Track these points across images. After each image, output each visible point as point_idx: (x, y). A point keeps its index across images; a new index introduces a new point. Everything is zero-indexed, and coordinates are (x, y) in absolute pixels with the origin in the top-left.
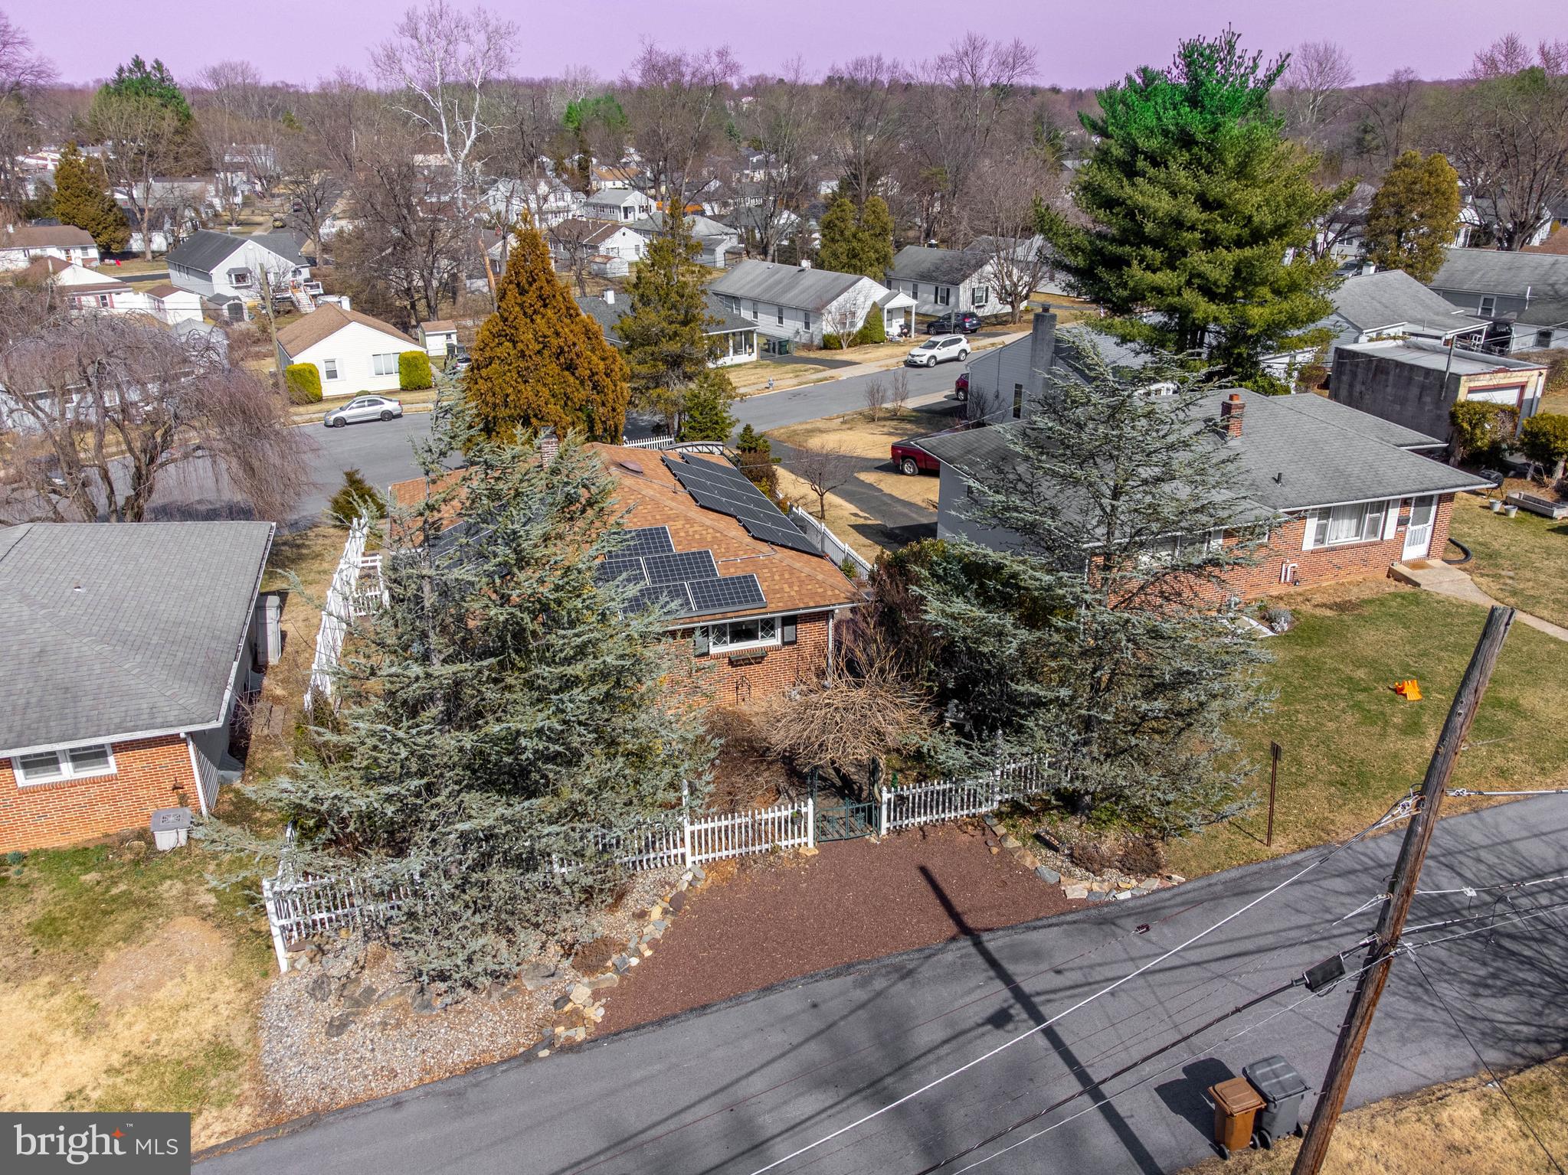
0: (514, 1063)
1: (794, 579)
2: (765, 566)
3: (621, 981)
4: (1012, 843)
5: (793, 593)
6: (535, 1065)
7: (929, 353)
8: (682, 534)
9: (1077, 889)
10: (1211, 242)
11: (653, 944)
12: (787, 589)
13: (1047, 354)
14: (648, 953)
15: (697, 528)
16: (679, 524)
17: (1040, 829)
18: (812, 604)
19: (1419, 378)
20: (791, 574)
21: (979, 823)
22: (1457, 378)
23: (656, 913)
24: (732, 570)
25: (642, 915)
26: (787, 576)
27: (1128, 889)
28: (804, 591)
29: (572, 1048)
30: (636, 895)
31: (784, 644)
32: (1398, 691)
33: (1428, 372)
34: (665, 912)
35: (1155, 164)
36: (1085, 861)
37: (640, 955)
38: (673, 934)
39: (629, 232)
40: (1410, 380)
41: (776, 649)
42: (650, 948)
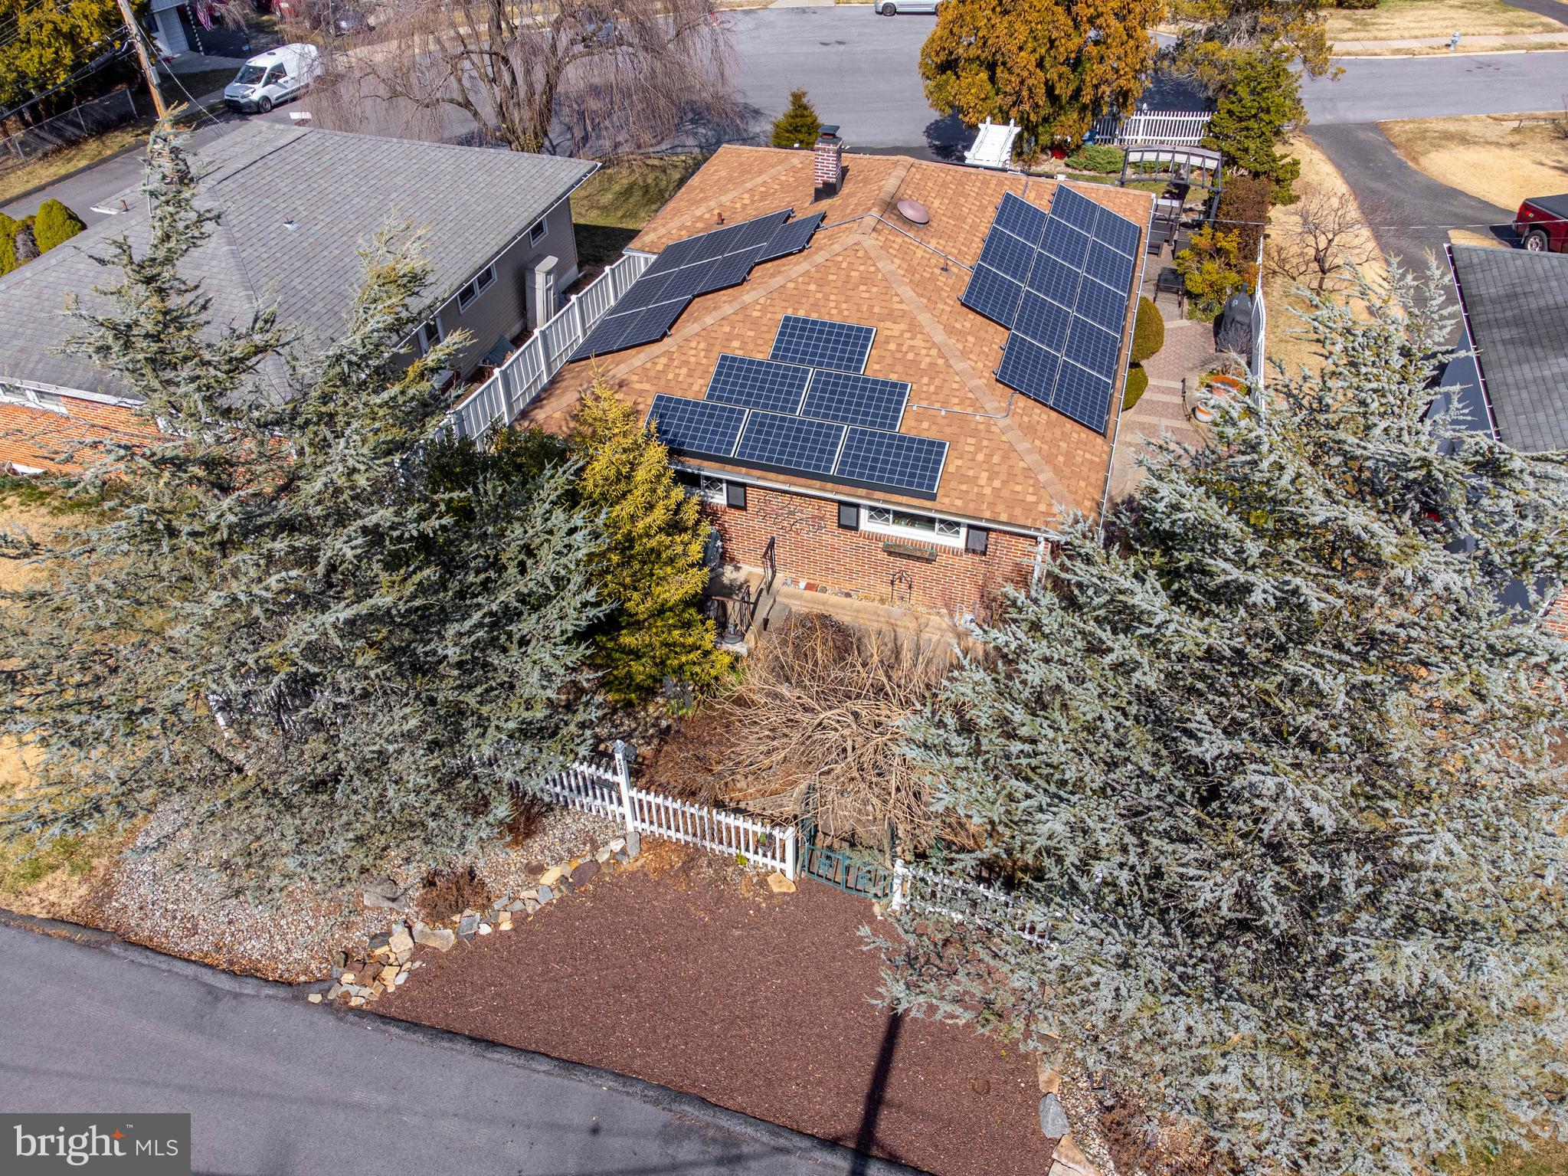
0: (282, 992)
1: (1004, 469)
2: (975, 433)
3: (455, 947)
5: (987, 491)
6: (298, 1008)
8: (892, 346)
11: (519, 919)
12: (983, 482)
14: (506, 926)
15: (918, 342)
16: (897, 329)
18: (1004, 517)
20: (1005, 458)
23: (551, 876)
24: (925, 425)
25: (537, 870)
26: (996, 459)
28: (1006, 493)
29: (339, 1009)
30: (548, 840)
31: (967, 550)
34: (563, 879)
37: (496, 925)
38: (550, 914)
41: (954, 552)
42: (514, 920)
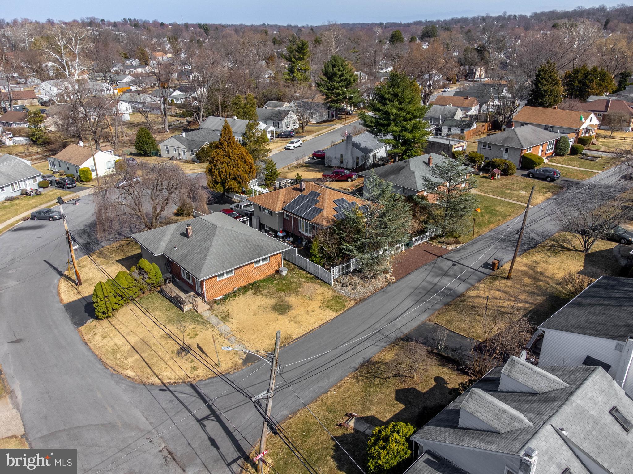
0: (388, 286)
3: (393, 273)
4: (434, 244)
7: (293, 145)
9: (450, 248)
10: (405, 120)
13: (351, 146)
17: (439, 241)
19: (443, 146)
21: (426, 242)
22: (452, 145)
25: (387, 265)
27: (458, 246)
29: (394, 283)
32: (477, 211)
33: (445, 144)
35: (391, 101)
36: (449, 243)
37: (392, 270)
38: (393, 266)
39: (123, 102)
40: (441, 146)
